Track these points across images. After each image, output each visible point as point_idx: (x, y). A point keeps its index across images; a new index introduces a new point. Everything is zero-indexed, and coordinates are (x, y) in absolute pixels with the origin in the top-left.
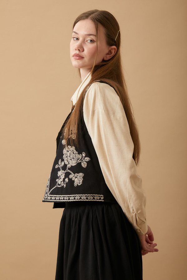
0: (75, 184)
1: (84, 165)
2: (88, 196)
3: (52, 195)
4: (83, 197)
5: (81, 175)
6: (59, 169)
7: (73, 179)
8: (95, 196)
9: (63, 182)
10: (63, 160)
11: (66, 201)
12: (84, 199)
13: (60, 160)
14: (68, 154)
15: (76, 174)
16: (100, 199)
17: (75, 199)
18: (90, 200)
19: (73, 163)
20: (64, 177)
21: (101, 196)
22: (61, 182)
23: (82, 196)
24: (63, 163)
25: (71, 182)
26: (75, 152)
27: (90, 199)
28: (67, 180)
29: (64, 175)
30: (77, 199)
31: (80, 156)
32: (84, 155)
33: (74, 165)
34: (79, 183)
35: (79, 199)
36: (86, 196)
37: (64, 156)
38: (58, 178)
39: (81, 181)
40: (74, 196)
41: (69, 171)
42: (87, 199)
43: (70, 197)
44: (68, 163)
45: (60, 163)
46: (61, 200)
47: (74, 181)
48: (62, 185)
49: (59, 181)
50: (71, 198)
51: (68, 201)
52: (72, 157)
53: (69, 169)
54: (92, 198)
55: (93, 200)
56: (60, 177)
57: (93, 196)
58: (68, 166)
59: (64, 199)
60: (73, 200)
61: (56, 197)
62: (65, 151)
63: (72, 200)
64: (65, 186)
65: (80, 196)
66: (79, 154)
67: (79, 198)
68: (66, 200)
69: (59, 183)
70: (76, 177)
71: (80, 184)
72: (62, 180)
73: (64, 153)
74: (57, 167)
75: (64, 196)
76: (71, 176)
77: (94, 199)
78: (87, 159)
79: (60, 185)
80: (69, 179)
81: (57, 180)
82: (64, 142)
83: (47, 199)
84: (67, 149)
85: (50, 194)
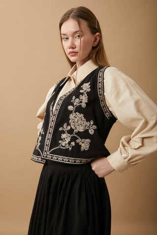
0: (82, 149)
1: (91, 132)
3: (54, 155)
5: (88, 140)
6: (63, 132)
7: (80, 144)
10: (69, 124)
11: (72, 163)
13: (66, 124)
14: (76, 120)
15: (83, 140)
19: (81, 129)
20: (69, 140)
22: (66, 144)
24: (69, 128)
25: (78, 146)
26: (83, 119)
28: (73, 144)
29: (70, 138)
31: (88, 124)
32: (92, 123)
33: (81, 131)
37: (70, 121)
38: (62, 140)
39: (88, 147)
40: (80, 160)
41: (76, 136)
43: (76, 160)
44: (75, 128)
47: (80, 146)
48: (67, 146)
49: (63, 143)
51: (74, 163)
52: (79, 123)
53: (76, 134)
56: (64, 139)
58: (75, 130)
61: (59, 157)
62: (71, 116)
63: (78, 163)
64: (70, 149)
66: (87, 121)
69: (63, 145)
70: (83, 143)
71: (87, 149)
72: (67, 142)
73: (70, 118)
74: (61, 129)
75: (69, 158)
78: (95, 127)
79: (64, 147)
80: (75, 143)
81: (60, 142)
82: (70, 108)
83: (46, 157)
84: (74, 114)
85: (50, 153)
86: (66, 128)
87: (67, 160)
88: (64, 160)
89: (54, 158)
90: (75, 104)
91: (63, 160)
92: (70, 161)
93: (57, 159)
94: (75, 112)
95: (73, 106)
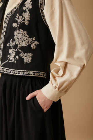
0: (25, 62)
1: (33, 47)
2: (35, 73)
3: (4, 68)
4: (31, 73)
5: (30, 54)
6: (10, 47)
7: (23, 57)
8: (40, 73)
9: (13, 59)
10: (14, 40)
11: (16, 74)
12: (31, 75)
13: (11, 40)
14: (20, 36)
15: (26, 54)
16: (44, 76)
17: (24, 74)
18: (36, 76)
19: (24, 44)
20: (14, 55)
21: (45, 74)
22: (12, 58)
23: (30, 72)
24: (14, 43)
25: (21, 59)
26: (26, 35)
27: (36, 75)
28: (17, 57)
29: (15, 53)
30: (26, 74)
31: (30, 40)
32: (34, 39)
33: (24, 46)
34: (28, 61)
35: (28, 74)
36: (33, 72)
37: (15, 37)
38: (9, 54)
39: (30, 60)
40: (23, 72)
41: (20, 50)
42: (34, 74)
43: (20, 71)
44: (18, 43)
45: (11, 43)
46: (12, 73)
49: (11, 57)
50: (20, 73)
51: (18, 75)
52: (23, 39)
53: (19, 48)
54: (38, 74)
56: (11, 54)
57: (39, 73)
58: (19, 45)
59: (14, 73)
60: (22, 75)
61: (8, 70)
63: (21, 75)
64: (15, 62)
65: (28, 72)
66: (30, 37)
67: (27, 73)
68: (16, 73)
69: (11, 59)
70: (26, 56)
71: (29, 62)
72: (13, 57)
73: (15, 34)
74: (8, 45)
75: (15, 70)
76: (21, 55)
77: (39, 75)
78: (37, 43)
79: (11, 60)
80: (19, 57)
81: (8, 56)
82: (15, 25)
84: (18, 31)
85: (2, 66)
86: (12, 44)
87: (13, 72)
88: (11, 72)
89: (4, 70)
90: (19, 21)
92: (16, 72)
93: (7, 72)
94: (19, 29)
95: (17, 23)
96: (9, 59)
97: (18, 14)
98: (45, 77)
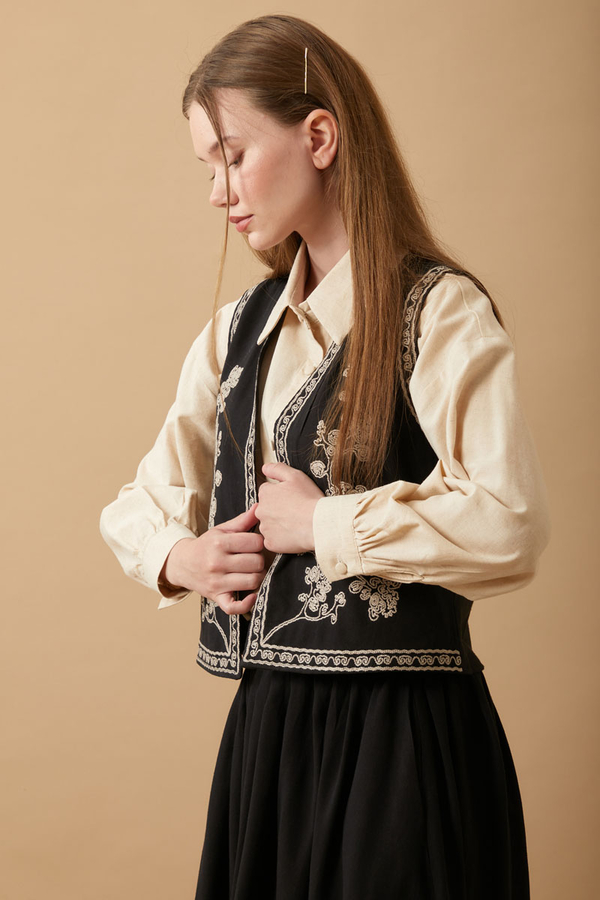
0: (373, 614)
2: (420, 655)
3: (282, 648)
4: (405, 660)
7: (364, 597)
8: (439, 655)
9: (326, 606)
11: (341, 670)
12: (405, 665)
15: (374, 582)
16: (453, 664)
17: (373, 664)
18: (425, 669)
20: (329, 589)
21: (456, 655)
22: (321, 603)
23: (398, 655)
25: (357, 606)
27: (424, 666)
28: (340, 598)
30: (383, 665)
34: (387, 611)
35: (390, 666)
36: (412, 655)
38: (306, 589)
39: (393, 605)
40: (369, 655)
42: (416, 664)
43: (355, 656)
46: (322, 665)
47: (366, 604)
48: (326, 615)
49: (313, 602)
50: (358, 662)
51: (349, 670)
54: (431, 661)
55: (435, 668)
56: (315, 587)
57: (433, 655)
59: (331, 664)
60: (365, 670)
61: (299, 653)
63: (362, 669)
64: (334, 618)
65: (391, 655)
67: (389, 661)
68: (341, 666)
69: (313, 608)
70: (374, 591)
71: (390, 614)
72: (323, 597)
75: (332, 652)
76: (354, 587)
77: (436, 664)
79: (315, 614)
80: (348, 596)
81: (302, 597)
82: (317, 468)
83: (258, 657)
84: (334, 490)
85: (270, 642)
87: (326, 661)
88: (318, 660)
89: (282, 657)
90: (328, 452)
91: (313, 663)
92: (336, 661)
93: (295, 661)
95: (325, 460)
96: (304, 608)
97: (321, 423)
98: (461, 670)
